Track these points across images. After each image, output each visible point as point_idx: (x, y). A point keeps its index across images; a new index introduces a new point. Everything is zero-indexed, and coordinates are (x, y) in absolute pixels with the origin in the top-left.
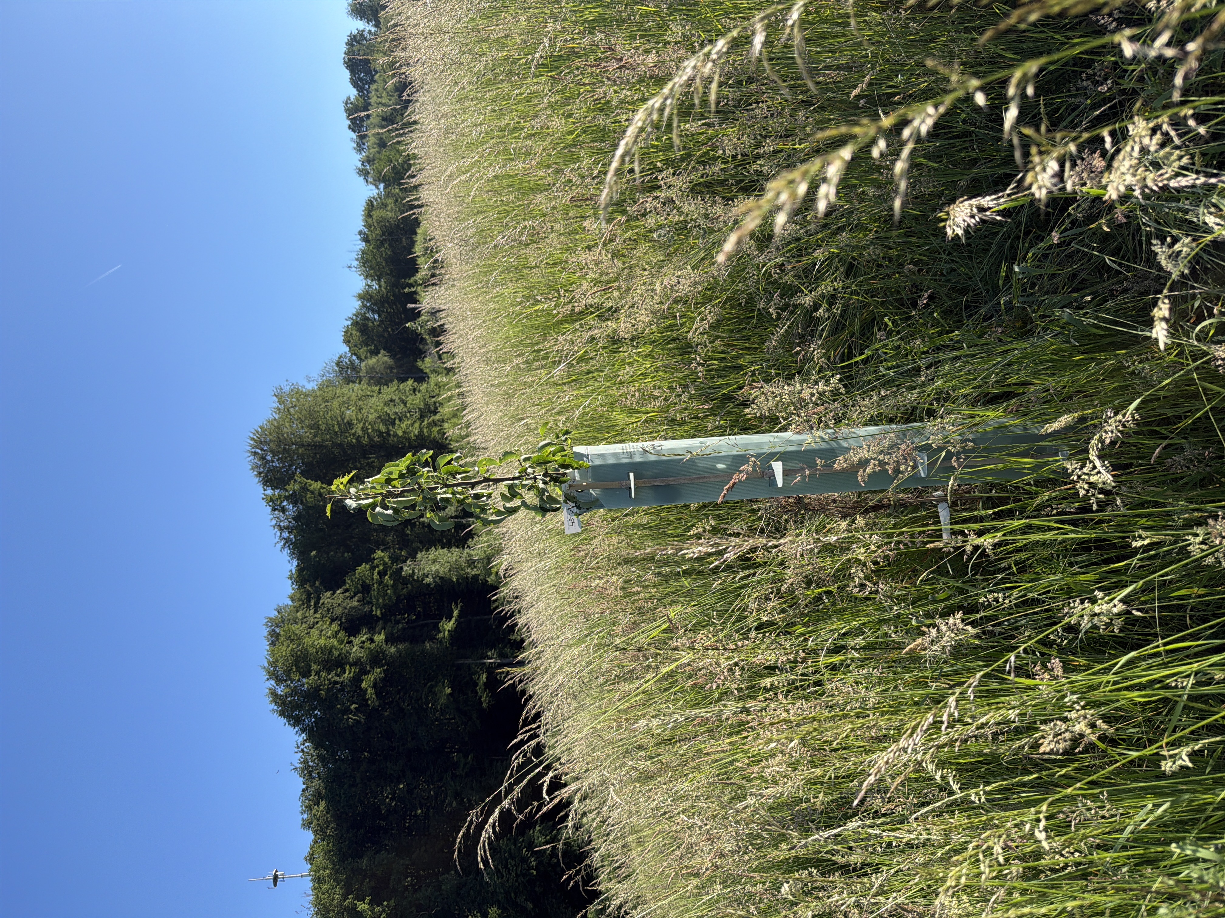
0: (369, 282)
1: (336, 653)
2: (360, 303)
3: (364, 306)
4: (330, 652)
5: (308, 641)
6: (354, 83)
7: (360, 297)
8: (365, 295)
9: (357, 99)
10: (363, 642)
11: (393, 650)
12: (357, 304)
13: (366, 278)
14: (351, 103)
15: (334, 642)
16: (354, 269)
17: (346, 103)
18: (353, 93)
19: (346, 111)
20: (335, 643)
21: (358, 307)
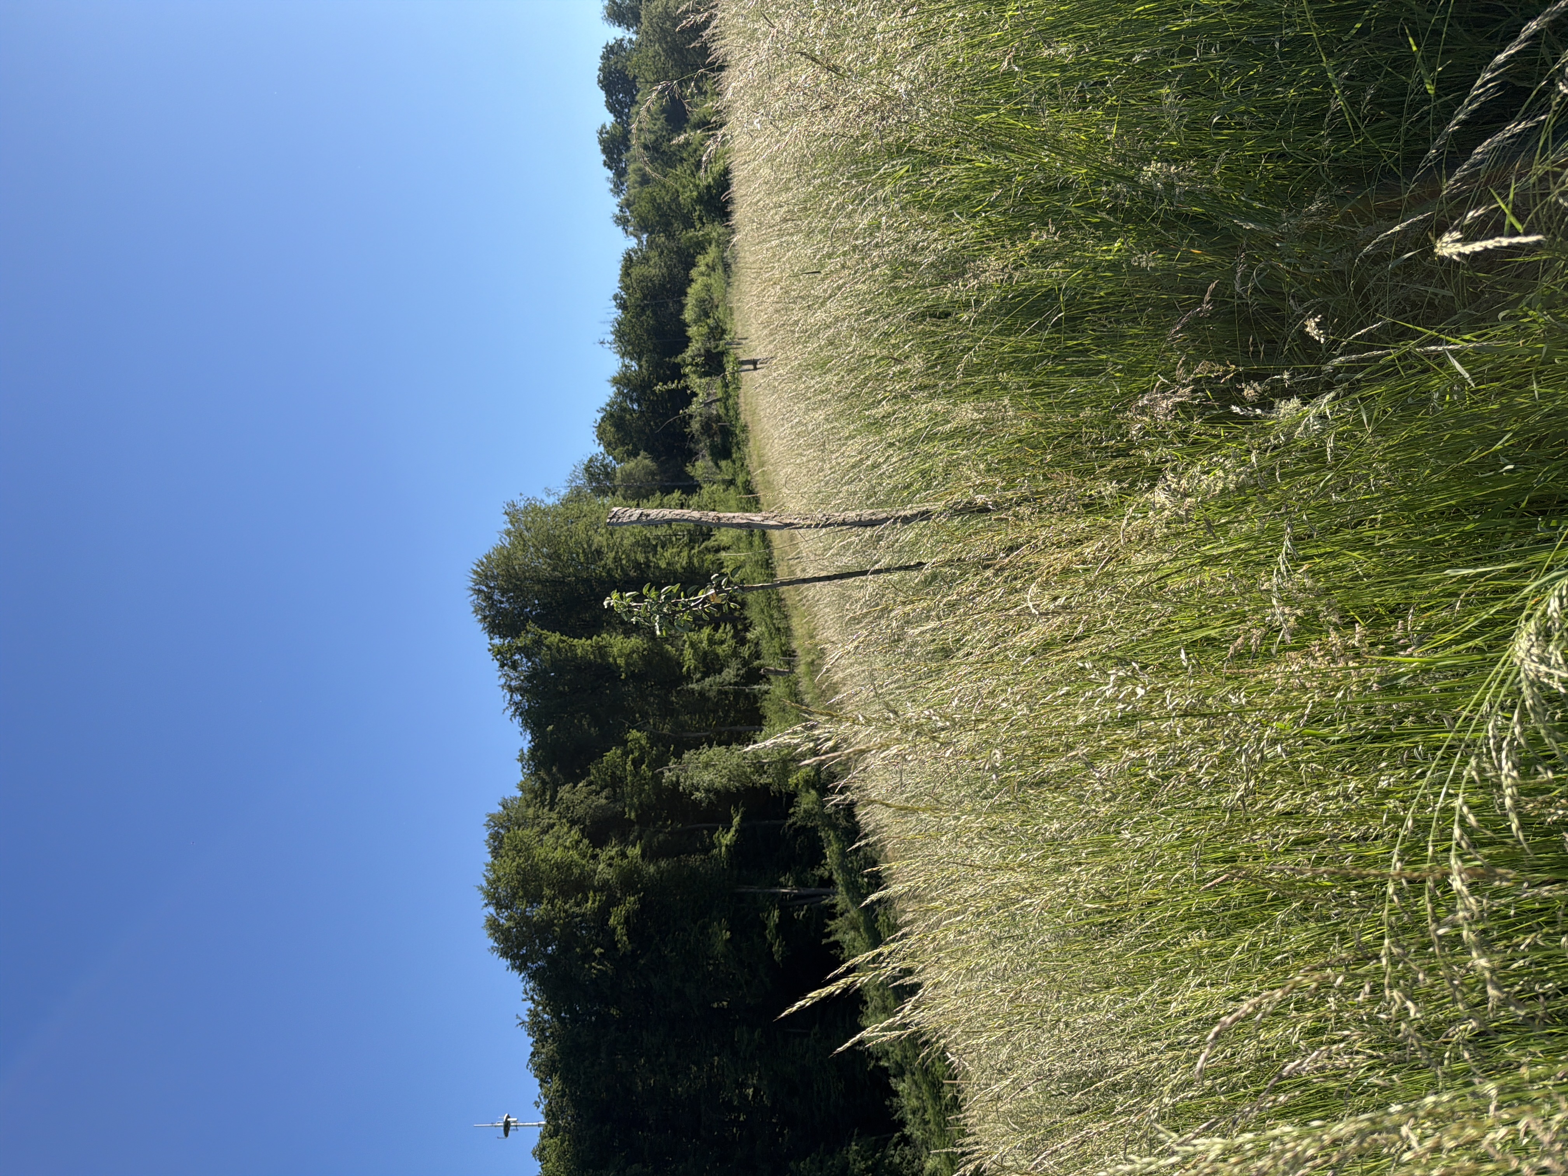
0: (627, 361)
1: (576, 871)
2: (615, 389)
3: (620, 393)
4: (569, 868)
5: (540, 852)
6: (611, 107)
7: (616, 381)
8: (621, 379)
9: (614, 127)
10: (612, 858)
11: (652, 869)
12: (612, 391)
13: (623, 356)
14: (607, 133)
15: (574, 854)
16: (608, 345)
17: (601, 133)
18: (609, 119)
19: (601, 142)
20: (576, 857)
21: (612, 395)
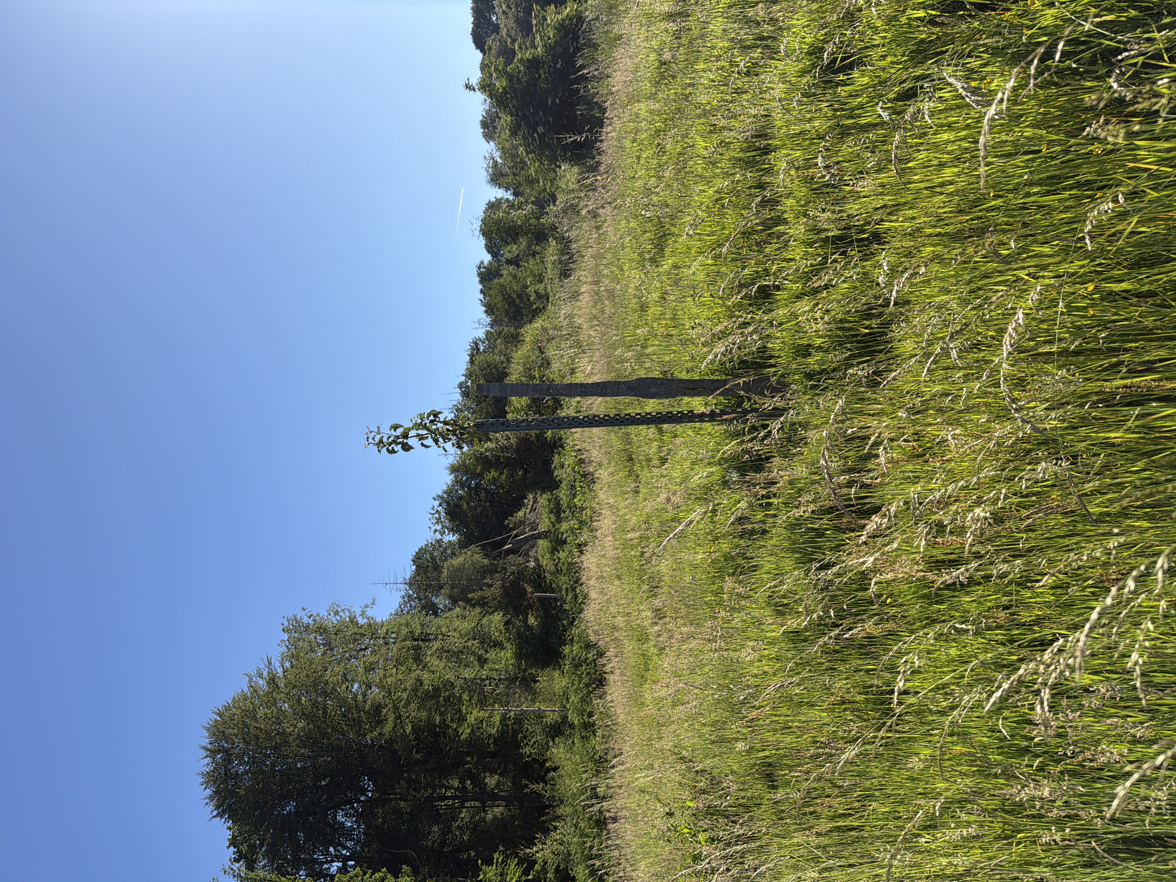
0: (464, 451)
2: (452, 476)
3: (456, 481)
6: (490, 248)
7: (454, 469)
8: (458, 465)
9: (490, 263)
12: (448, 479)
13: (460, 446)
14: (484, 267)
17: (479, 268)
18: (487, 258)
19: (480, 274)
21: (450, 483)
